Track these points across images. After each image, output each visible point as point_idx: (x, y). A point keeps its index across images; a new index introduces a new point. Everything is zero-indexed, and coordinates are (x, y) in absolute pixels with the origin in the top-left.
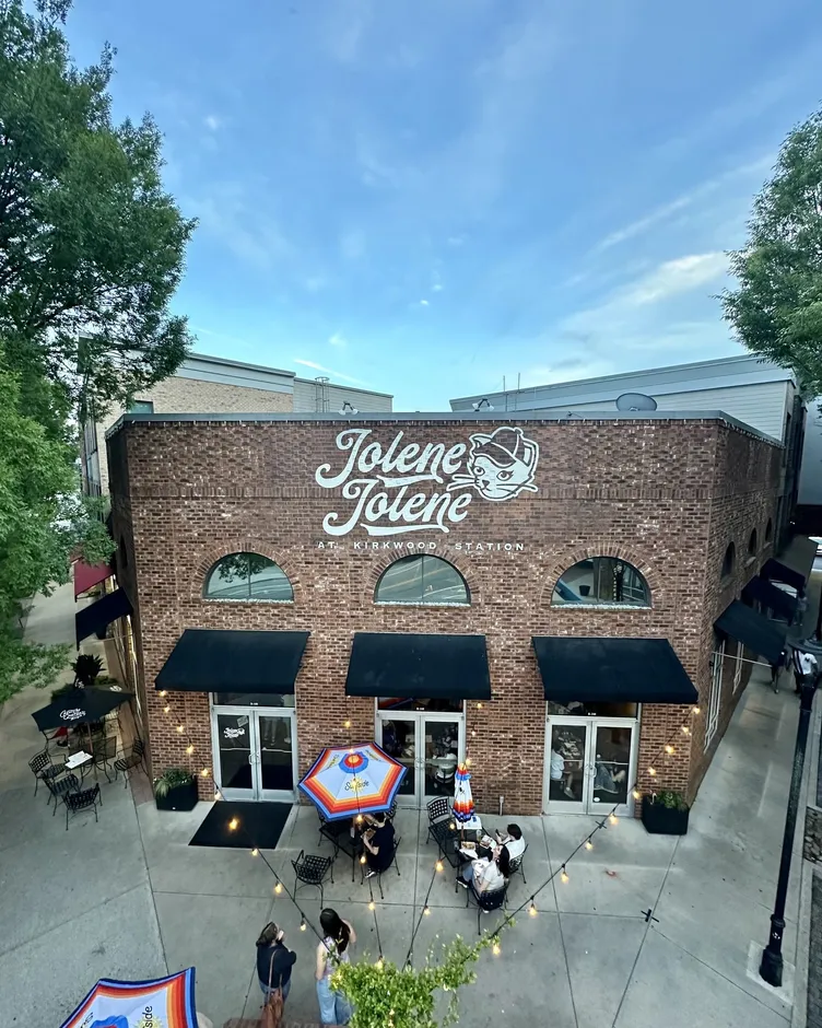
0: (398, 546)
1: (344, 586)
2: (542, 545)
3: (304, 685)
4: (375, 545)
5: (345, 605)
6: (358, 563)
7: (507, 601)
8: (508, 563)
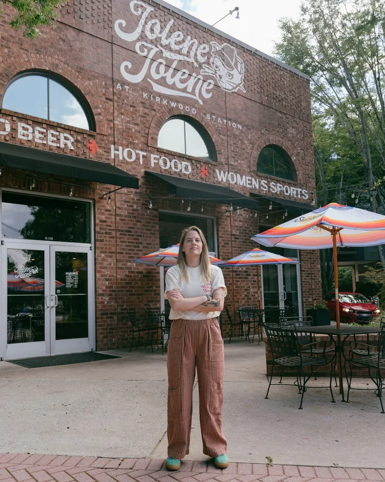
0: (173, 104)
1: (136, 128)
2: (250, 130)
3: (103, 218)
4: (158, 99)
5: (138, 144)
6: (147, 111)
7: (236, 164)
8: (235, 136)
